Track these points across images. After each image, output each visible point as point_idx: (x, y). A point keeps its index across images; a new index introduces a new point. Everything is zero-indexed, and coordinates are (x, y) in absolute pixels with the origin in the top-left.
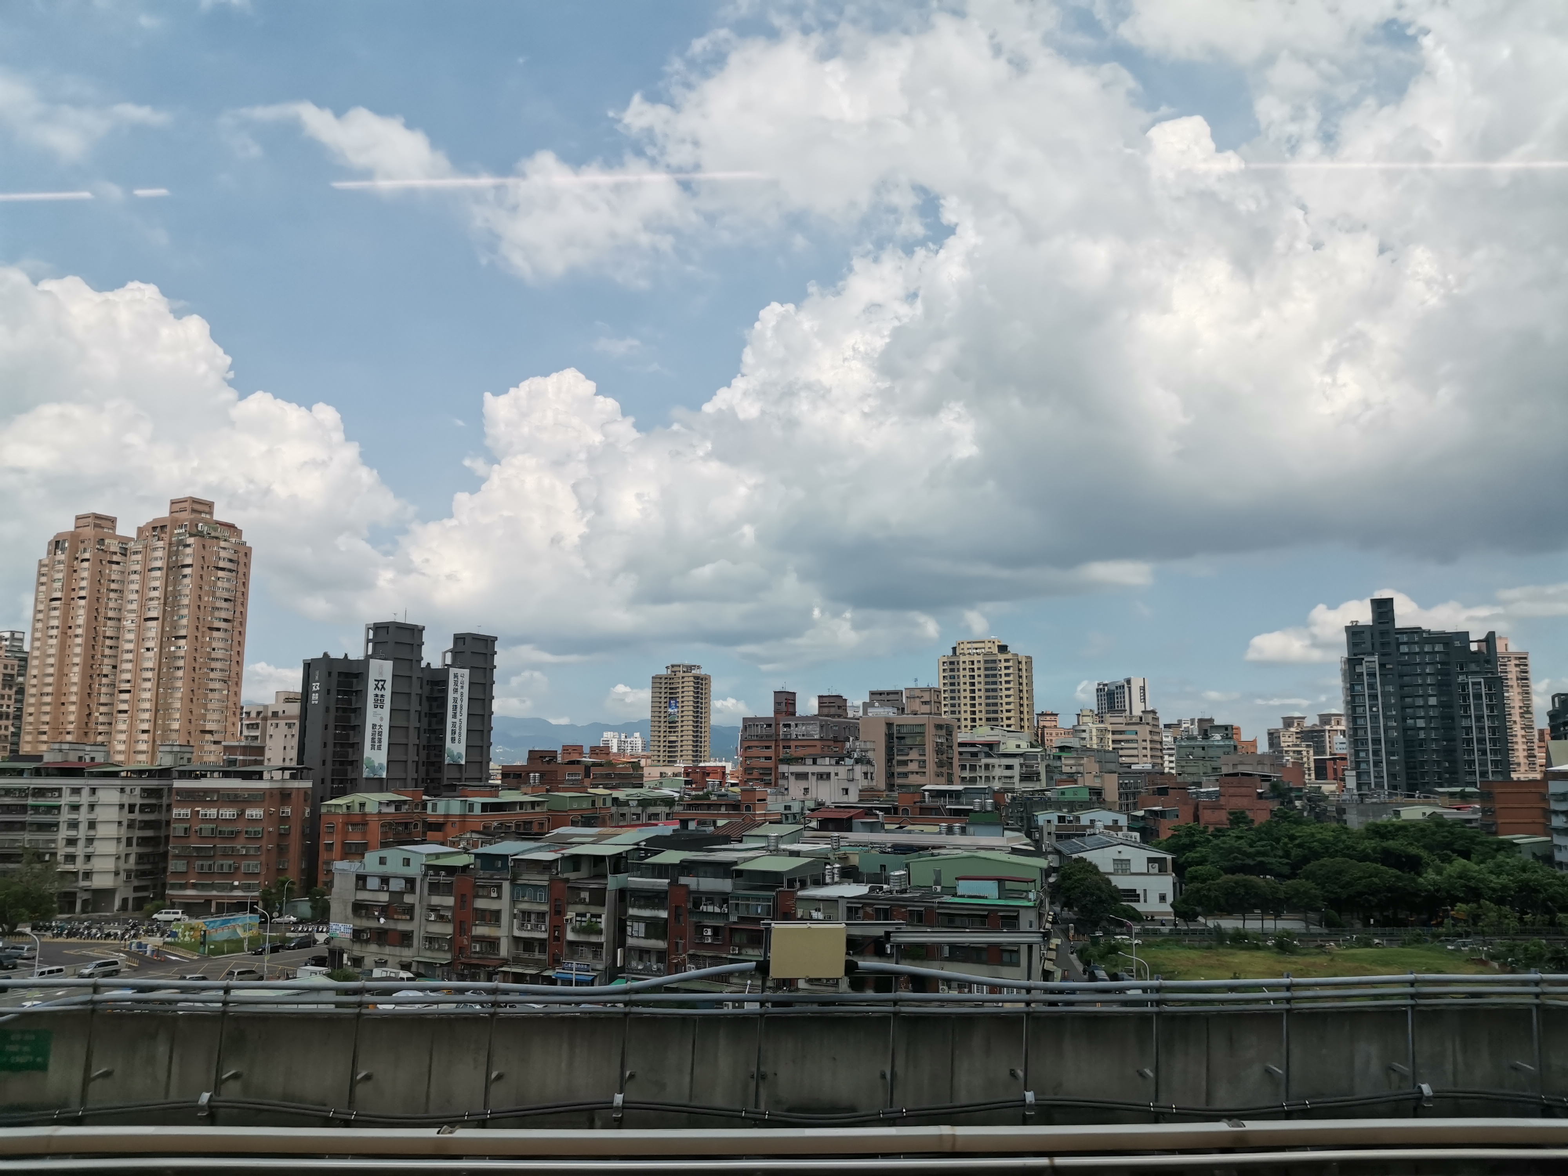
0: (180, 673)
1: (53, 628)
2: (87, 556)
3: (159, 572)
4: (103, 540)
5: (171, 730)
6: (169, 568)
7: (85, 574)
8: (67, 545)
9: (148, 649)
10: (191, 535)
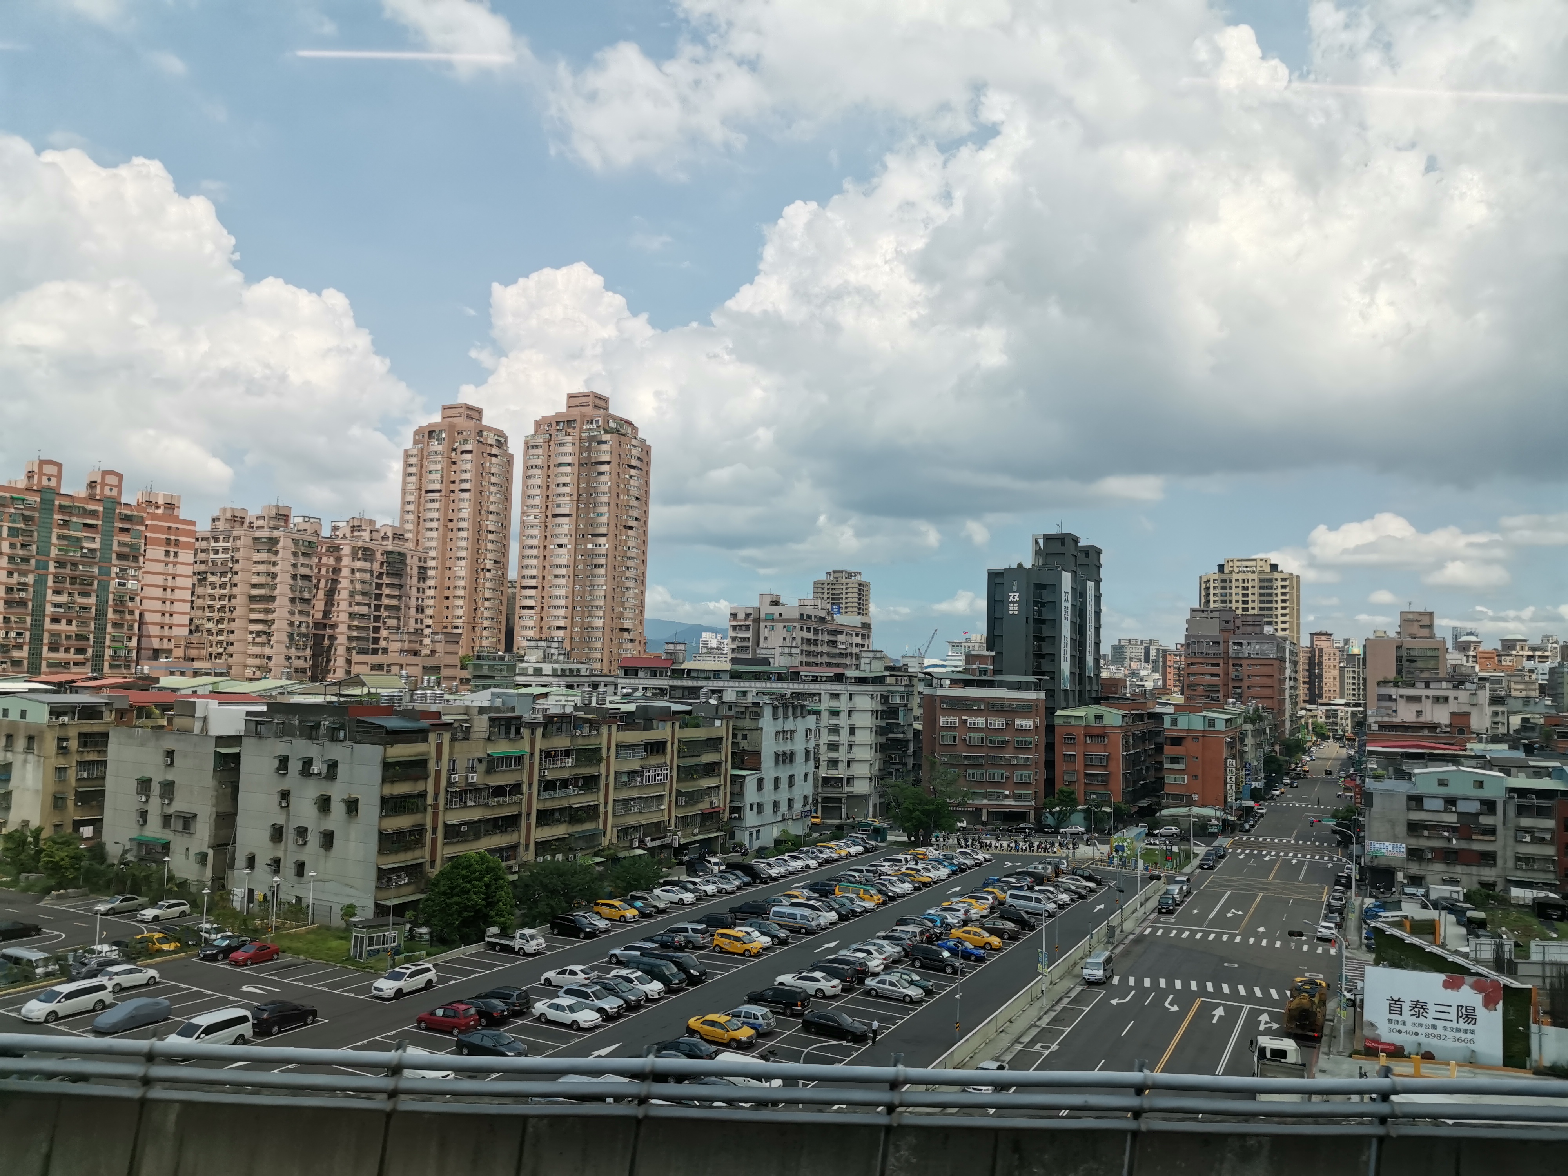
0: (602, 571)
1: (432, 520)
2: (468, 447)
3: (569, 468)
4: (481, 431)
5: (593, 628)
6: (581, 465)
7: (468, 466)
8: (444, 435)
9: (560, 546)
10: (606, 432)
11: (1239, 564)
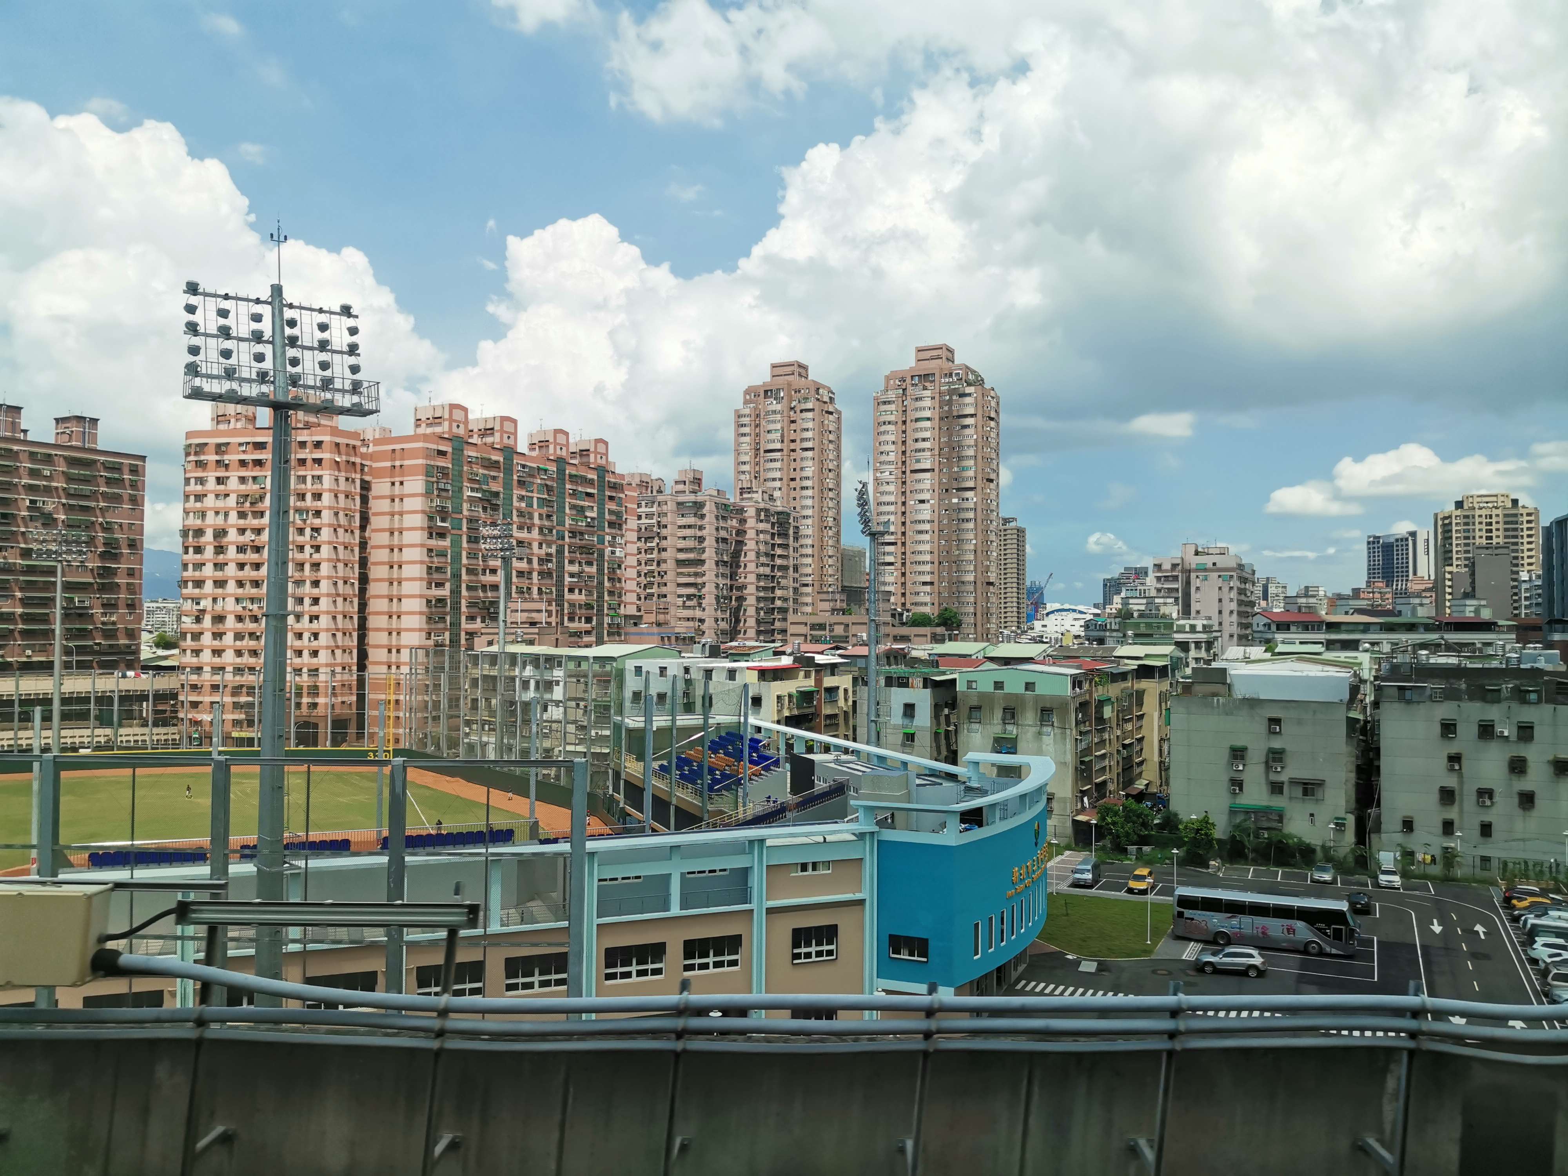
0: (971, 525)
1: (774, 480)
2: (809, 405)
3: (929, 422)
5: (963, 583)
6: (941, 419)
7: (810, 425)
8: (782, 394)
9: (922, 501)
10: (969, 384)
11: (1479, 499)
